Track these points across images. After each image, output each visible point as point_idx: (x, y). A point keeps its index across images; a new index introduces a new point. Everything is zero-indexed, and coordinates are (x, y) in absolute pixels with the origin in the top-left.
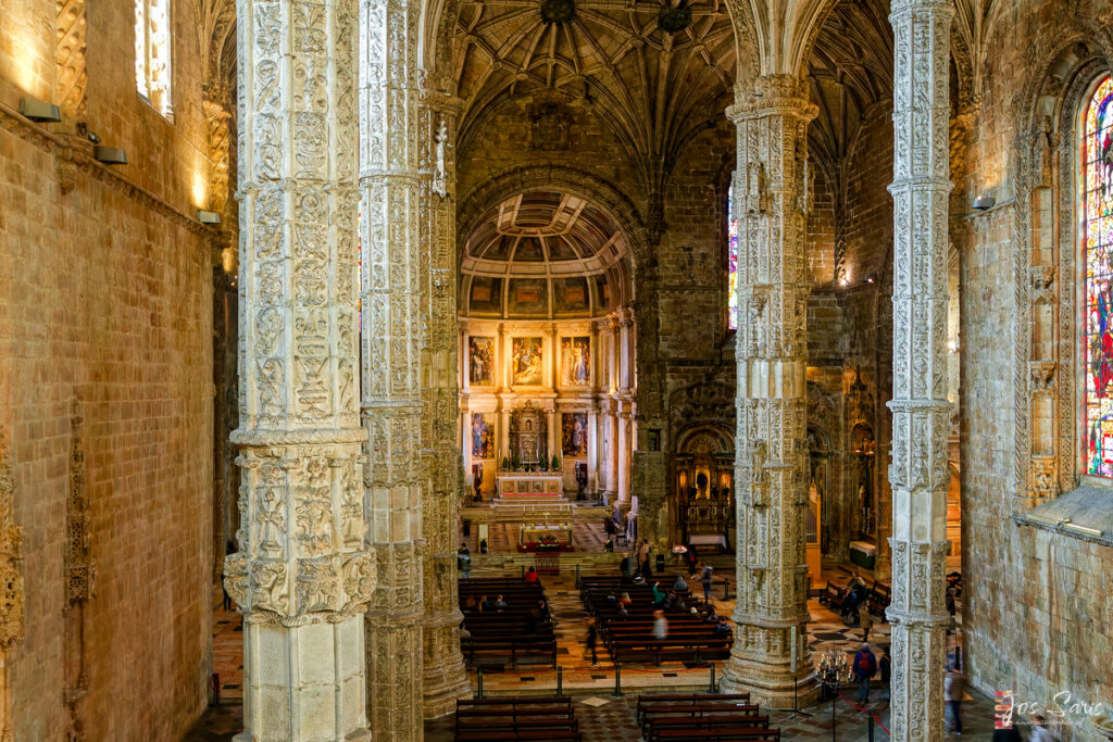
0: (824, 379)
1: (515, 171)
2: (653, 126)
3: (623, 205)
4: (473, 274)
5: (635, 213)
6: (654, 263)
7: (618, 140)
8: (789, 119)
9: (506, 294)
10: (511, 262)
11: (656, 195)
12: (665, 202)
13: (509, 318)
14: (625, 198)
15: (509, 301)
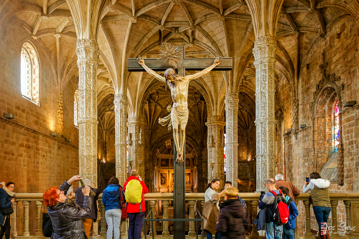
0: (245, 184)
1: (167, 134)
2: (201, 123)
3: (194, 142)
4: (161, 158)
5: (197, 144)
6: (201, 155)
7: (192, 126)
8: (218, 125)
9: (170, 162)
10: (171, 155)
11: (202, 139)
12: (204, 141)
13: (171, 169)
14: (194, 140)
15: (171, 164)
